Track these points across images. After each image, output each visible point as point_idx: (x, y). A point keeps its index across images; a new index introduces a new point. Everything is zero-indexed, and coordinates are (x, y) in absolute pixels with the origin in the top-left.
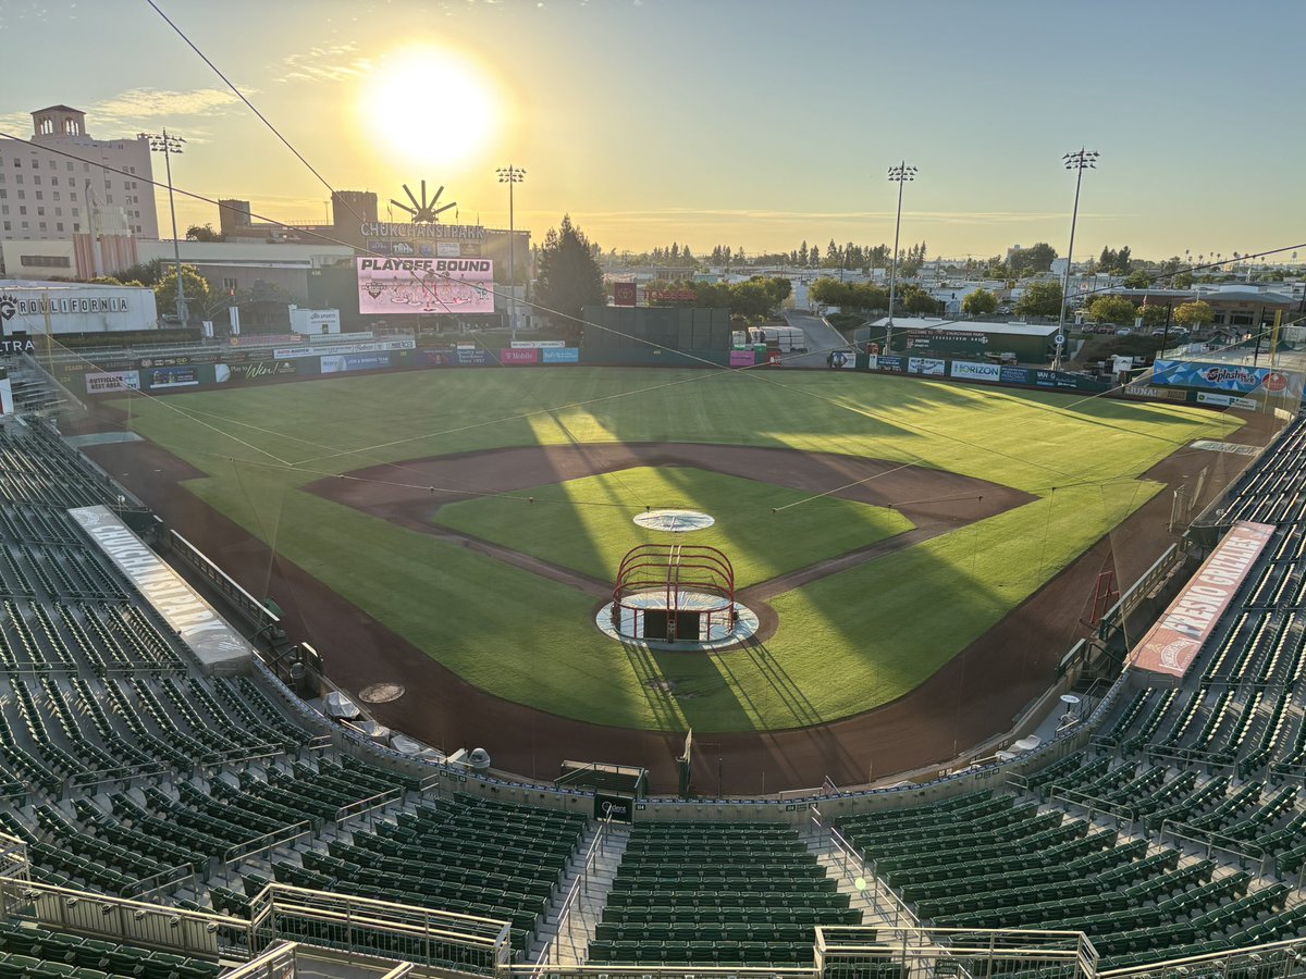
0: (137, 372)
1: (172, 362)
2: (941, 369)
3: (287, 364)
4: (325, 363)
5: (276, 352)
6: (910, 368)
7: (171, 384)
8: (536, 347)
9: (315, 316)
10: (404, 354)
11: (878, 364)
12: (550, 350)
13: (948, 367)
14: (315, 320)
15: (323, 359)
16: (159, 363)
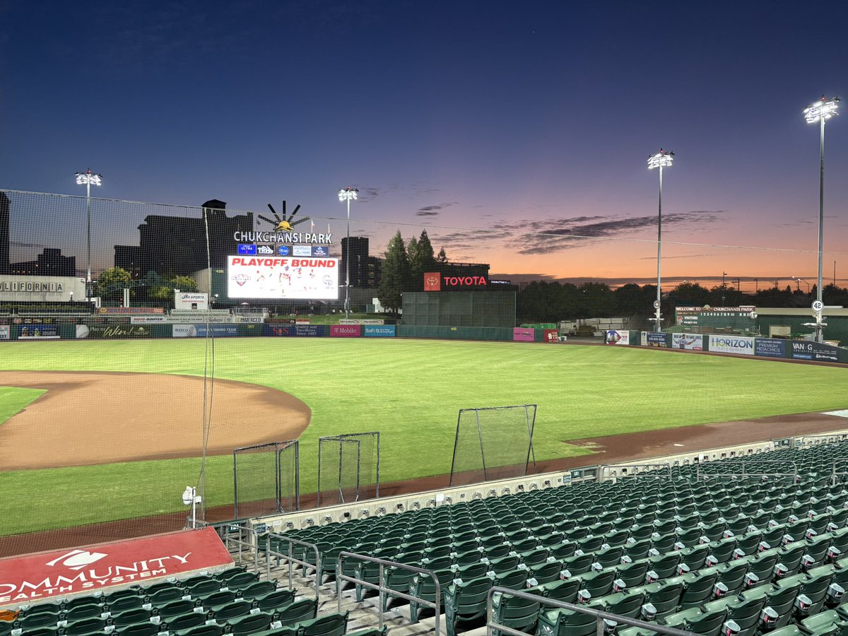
0: (8, 327)
1: (39, 321)
2: (699, 343)
3: (141, 329)
4: (177, 330)
5: (132, 318)
6: (674, 343)
7: (36, 337)
8: (359, 324)
9: (186, 297)
10: (250, 327)
11: (648, 340)
12: (370, 327)
13: (706, 341)
14: (185, 299)
15: (174, 327)
16: (29, 321)
